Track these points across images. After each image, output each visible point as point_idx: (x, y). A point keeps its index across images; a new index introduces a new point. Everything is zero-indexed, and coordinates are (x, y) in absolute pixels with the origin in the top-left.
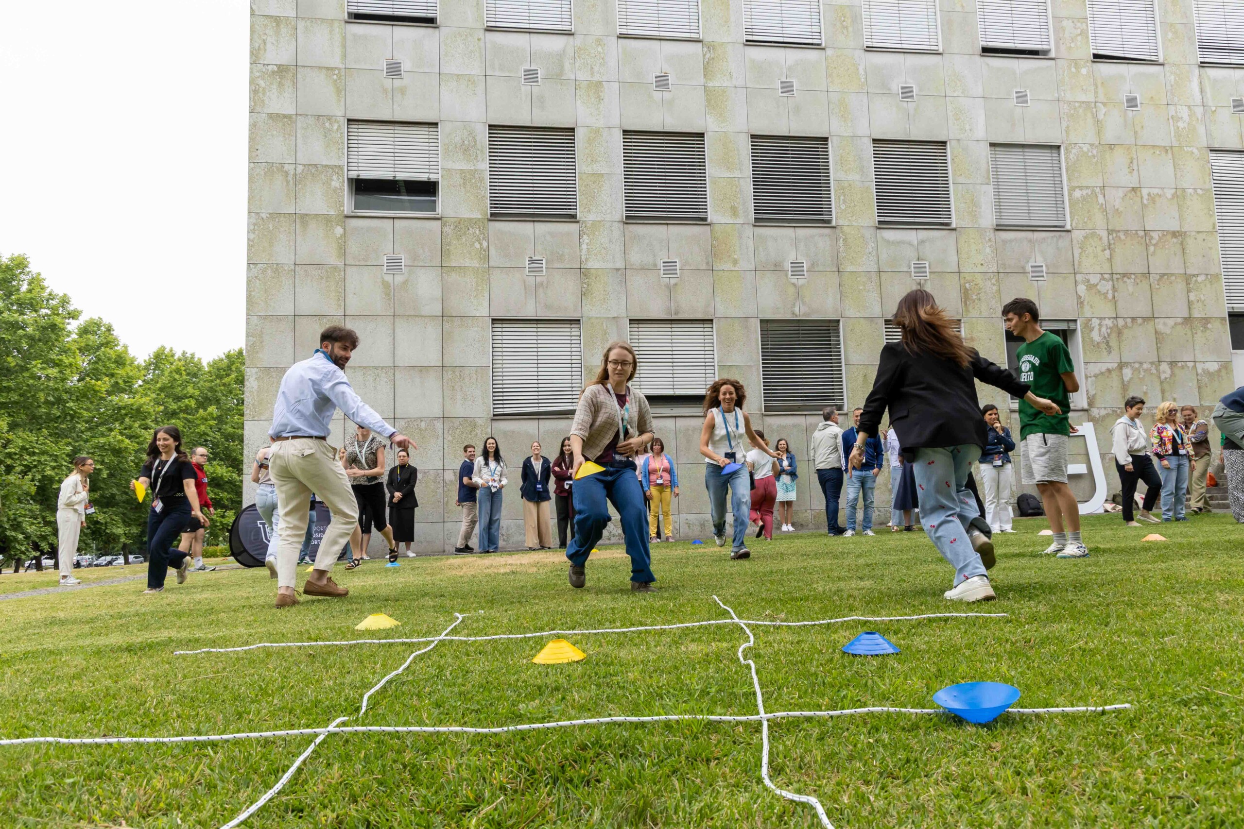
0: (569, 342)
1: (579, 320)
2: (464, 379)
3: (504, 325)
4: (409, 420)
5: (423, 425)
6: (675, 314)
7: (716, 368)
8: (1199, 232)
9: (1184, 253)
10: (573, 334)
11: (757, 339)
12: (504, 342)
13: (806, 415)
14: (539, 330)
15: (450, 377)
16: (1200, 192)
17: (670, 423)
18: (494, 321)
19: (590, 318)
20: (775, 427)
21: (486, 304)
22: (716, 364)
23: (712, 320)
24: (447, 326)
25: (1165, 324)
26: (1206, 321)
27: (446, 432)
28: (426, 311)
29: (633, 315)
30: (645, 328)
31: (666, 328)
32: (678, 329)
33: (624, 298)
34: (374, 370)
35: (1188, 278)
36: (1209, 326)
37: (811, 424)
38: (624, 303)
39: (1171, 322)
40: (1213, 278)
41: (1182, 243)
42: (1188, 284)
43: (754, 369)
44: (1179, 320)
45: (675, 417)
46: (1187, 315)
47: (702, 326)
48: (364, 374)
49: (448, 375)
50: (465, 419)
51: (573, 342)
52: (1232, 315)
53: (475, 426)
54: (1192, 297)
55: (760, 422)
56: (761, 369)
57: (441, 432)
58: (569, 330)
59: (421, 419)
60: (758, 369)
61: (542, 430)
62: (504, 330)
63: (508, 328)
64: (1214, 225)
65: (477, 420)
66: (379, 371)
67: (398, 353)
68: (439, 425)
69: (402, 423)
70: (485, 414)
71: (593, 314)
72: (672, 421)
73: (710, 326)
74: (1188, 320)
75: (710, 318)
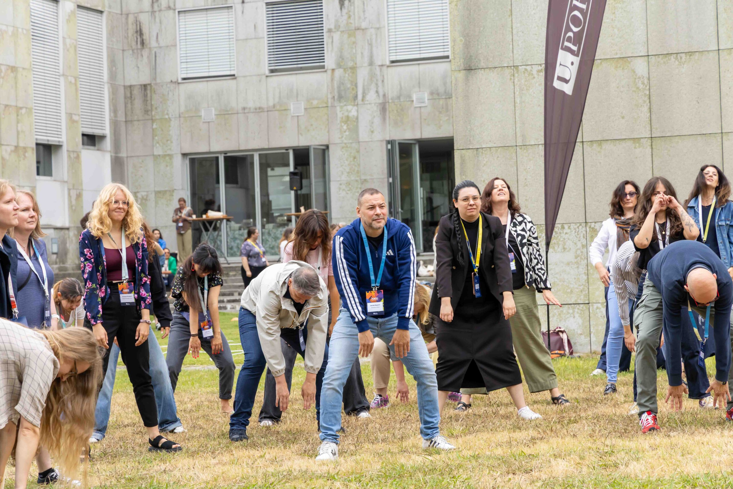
8: (24, 69)
9: (16, 87)
16: (25, 32)
25: (6, 151)
26: (25, 149)
35: (18, 109)
36: (27, 155)
39: (9, 149)
40: (29, 110)
41: (16, 78)
42: (18, 115)
44: (13, 148)
46: (16, 144)
52: (37, 144)
54: (19, 129)
64: (31, 63)
74: (17, 147)
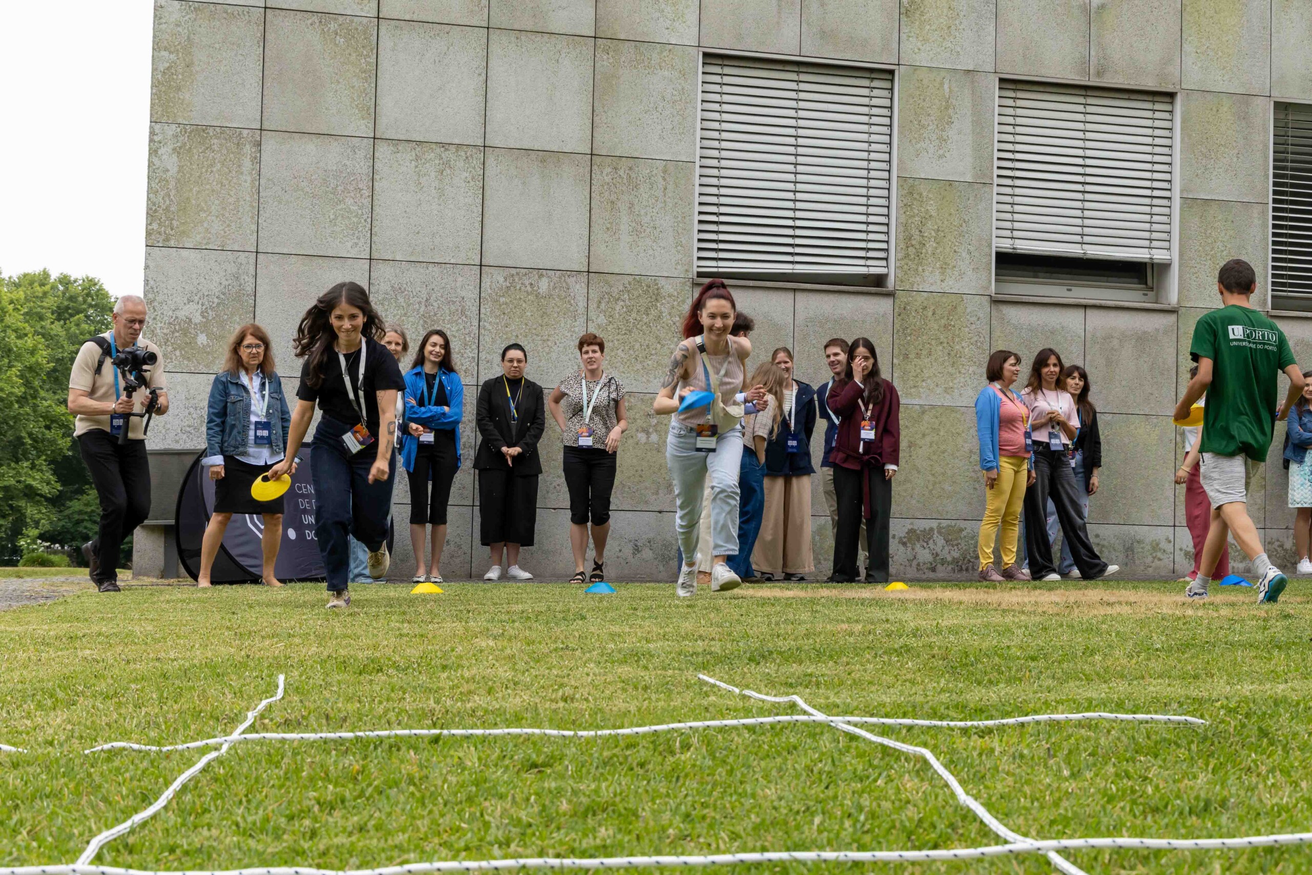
0: (865, 119)
1: (892, 72)
2: (636, 187)
3: (727, 70)
4: (514, 271)
5: (544, 285)
6: (1099, 74)
7: (1177, 203)
10: (875, 102)
11: (1267, 147)
12: (726, 107)
14: (803, 86)
15: (608, 179)
17: (1072, 320)
18: (709, 57)
19: (916, 68)
21: (693, 18)
22: (1176, 194)
23: (1170, 96)
24: (605, 62)
27: (593, 306)
28: (559, 22)
29: (1008, 69)
30: (1029, 101)
31: (1072, 105)
32: (1099, 107)
33: (992, 28)
34: (439, 150)
38: (991, 39)
43: (1256, 210)
45: (1085, 307)
47: (1149, 106)
48: (417, 158)
49: (604, 175)
50: (637, 279)
51: (875, 120)
53: (657, 296)
56: (1271, 213)
57: (582, 304)
58: (866, 92)
59: (540, 271)
60: (1264, 213)
61: (800, 317)
62: (726, 80)
63: (735, 76)
65: (662, 282)
66: (450, 155)
67: (497, 115)
68: (578, 287)
69: (499, 277)
70: (679, 271)
71: (922, 59)
72: (1079, 314)
73: (1167, 107)
75: (1170, 89)
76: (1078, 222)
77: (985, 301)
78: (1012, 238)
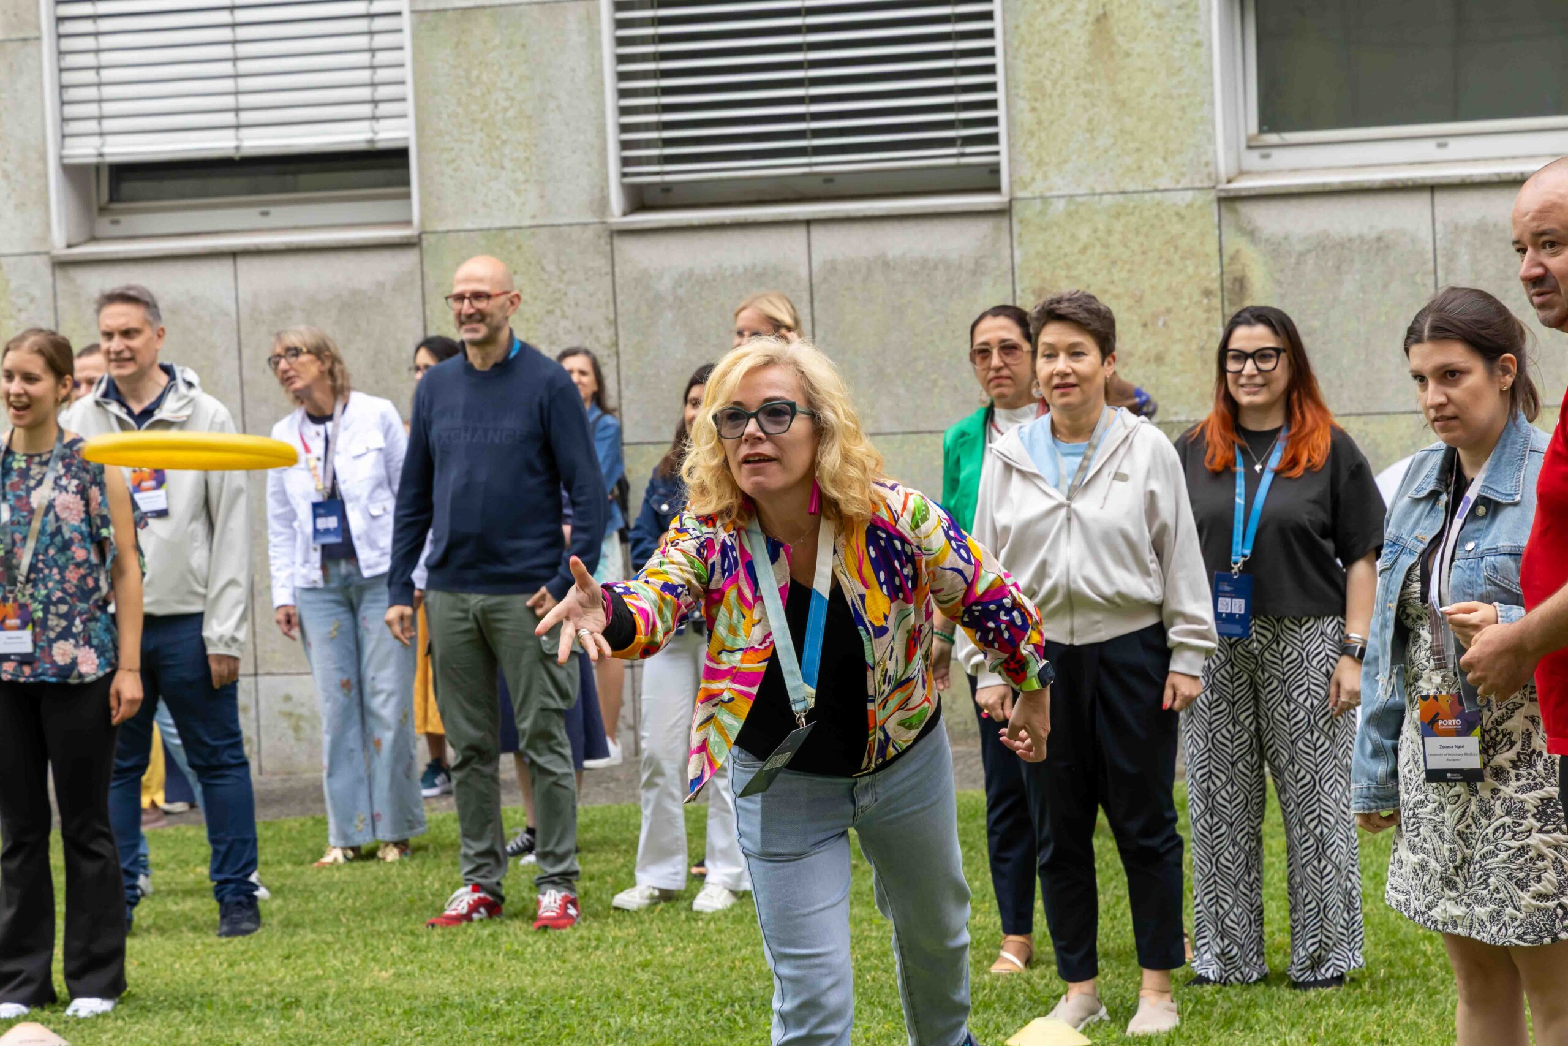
7: (407, 22)
13: (808, 223)
17: (211, 284)
20: (665, 285)
37: (832, 268)
43: (572, 16)
55: (602, 264)
56: (607, 17)
60: (590, 18)
72: (222, 270)
76: (228, 85)
77: (42, 266)
78: (101, 134)
